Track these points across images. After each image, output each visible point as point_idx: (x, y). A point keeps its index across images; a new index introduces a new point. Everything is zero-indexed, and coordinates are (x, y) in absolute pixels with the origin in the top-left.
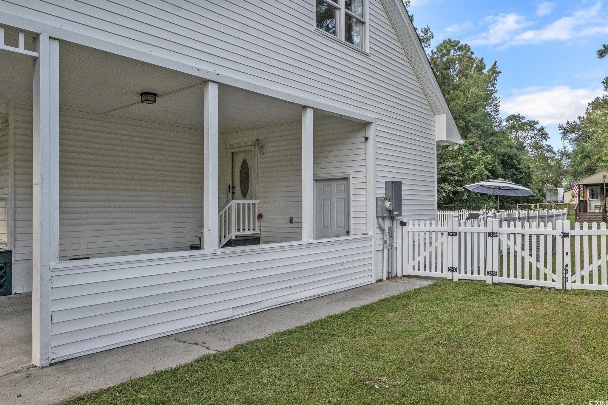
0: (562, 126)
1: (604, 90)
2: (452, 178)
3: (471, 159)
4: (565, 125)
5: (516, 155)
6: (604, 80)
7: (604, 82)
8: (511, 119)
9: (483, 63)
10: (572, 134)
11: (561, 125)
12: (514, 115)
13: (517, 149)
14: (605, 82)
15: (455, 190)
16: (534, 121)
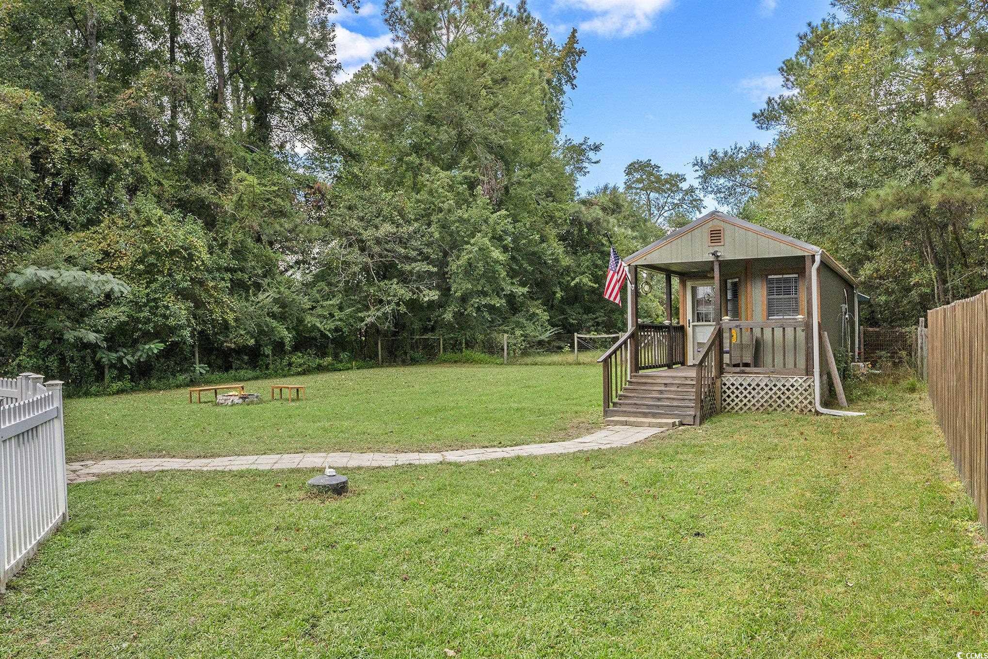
0: (702, 161)
1: (783, 86)
2: (408, 268)
3: (461, 220)
4: (706, 160)
5: (597, 221)
6: (783, 65)
7: (782, 68)
8: (636, 170)
9: (525, 11)
10: (722, 181)
11: (699, 161)
12: (641, 162)
13: (604, 209)
14: (785, 68)
15: (415, 297)
16: (678, 175)
